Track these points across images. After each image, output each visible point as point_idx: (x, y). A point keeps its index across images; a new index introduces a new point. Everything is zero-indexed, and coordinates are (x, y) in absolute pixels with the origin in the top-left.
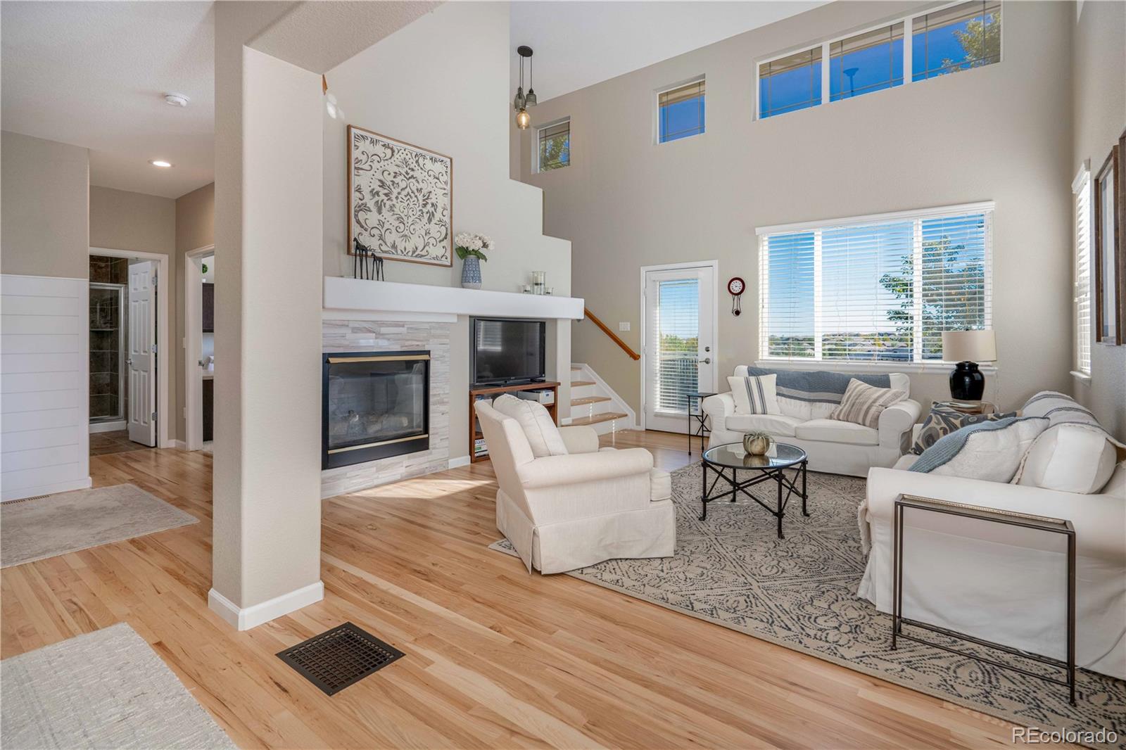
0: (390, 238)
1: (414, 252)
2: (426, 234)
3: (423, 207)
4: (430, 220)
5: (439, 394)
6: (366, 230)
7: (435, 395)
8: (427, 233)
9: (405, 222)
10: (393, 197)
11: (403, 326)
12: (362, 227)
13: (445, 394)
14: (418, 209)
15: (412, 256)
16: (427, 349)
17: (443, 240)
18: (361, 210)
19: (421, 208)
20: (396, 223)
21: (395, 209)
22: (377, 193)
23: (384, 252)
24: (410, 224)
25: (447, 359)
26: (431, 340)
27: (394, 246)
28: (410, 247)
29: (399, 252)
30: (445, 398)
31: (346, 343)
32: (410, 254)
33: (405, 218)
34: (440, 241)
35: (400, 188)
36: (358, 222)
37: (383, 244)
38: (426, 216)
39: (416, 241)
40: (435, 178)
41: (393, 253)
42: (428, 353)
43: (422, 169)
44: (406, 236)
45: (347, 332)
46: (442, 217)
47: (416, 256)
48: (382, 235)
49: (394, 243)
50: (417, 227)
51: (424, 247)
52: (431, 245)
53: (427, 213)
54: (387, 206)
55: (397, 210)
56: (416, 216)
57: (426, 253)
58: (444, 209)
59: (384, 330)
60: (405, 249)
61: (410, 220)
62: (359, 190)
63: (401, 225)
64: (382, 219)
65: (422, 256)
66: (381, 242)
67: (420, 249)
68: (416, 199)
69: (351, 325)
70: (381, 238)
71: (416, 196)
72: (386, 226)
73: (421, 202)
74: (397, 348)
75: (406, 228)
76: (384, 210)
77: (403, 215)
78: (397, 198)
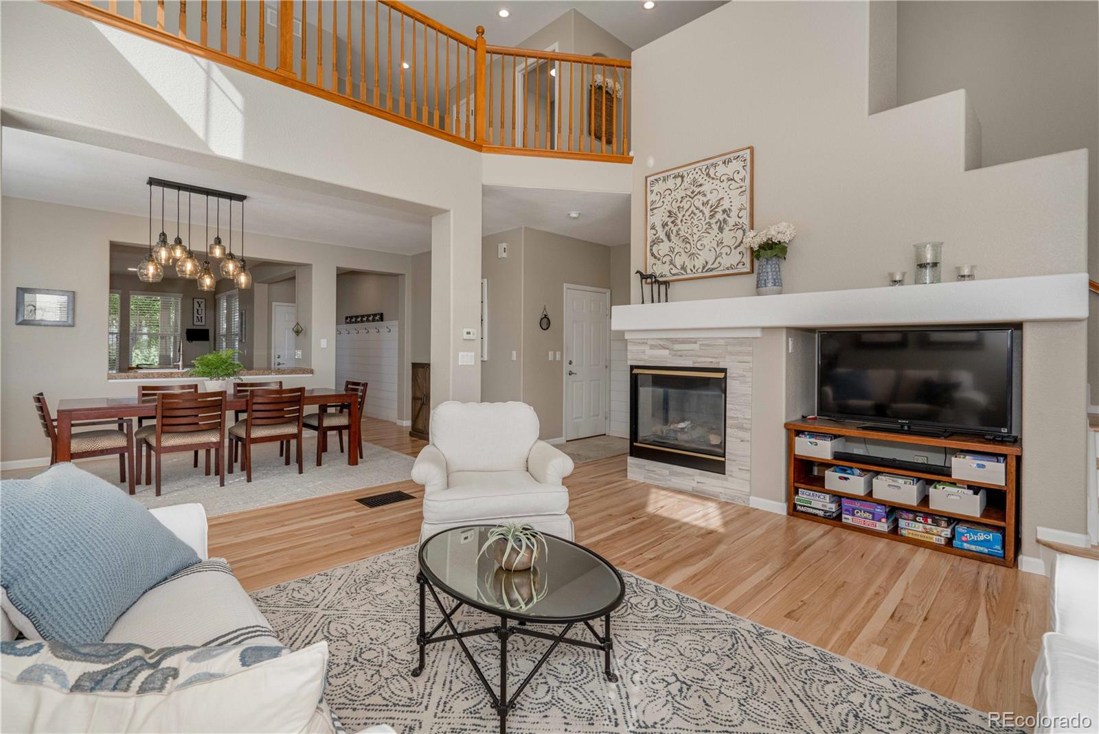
0: (678, 261)
1: (704, 268)
2: (718, 245)
3: (710, 219)
4: (721, 229)
5: (737, 418)
6: (659, 260)
7: (732, 418)
8: (720, 243)
9: (691, 241)
10: (678, 222)
11: (695, 343)
12: (655, 257)
13: (745, 419)
14: (704, 223)
15: (702, 272)
16: (721, 366)
17: (739, 245)
18: (655, 244)
19: (708, 220)
20: (683, 245)
21: (680, 232)
22: (667, 224)
23: (674, 275)
24: (696, 240)
25: (747, 380)
26: (727, 357)
27: (683, 268)
28: (699, 263)
29: (689, 271)
30: (746, 424)
31: (646, 357)
32: (700, 270)
33: (690, 237)
34: (735, 248)
35: (685, 210)
36: (653, 255)
37: (674, 268)
38: (715, 227)
39: (706, 256)
40: (729, 180)
41: (682, 274)
42: (724, 370)
43: (713, 178)
44: (694, 254)
45: (646, 348)
46: (738, 220)
47: (706, 271)
48: (672, 260)
49: (684, 264)
50: (705, 241)
51: (716, 259)
52: (724, 255)
53: (716, 223)
54: (674, 232)
55: (682, 233)
56: (703, 231)
57: (719, 265)
58: (740, 210)
59: (677, 347)
60: (694, 267)
61: (696, 238)
62: (653, 228)
63: (688, 246)
64: (673, 245)
65: (712, 270)
66: (671, 266)
67: (710, 263)
68: (701, 214)
69: (650, 342)
70: (671, 263)
71: (701, 211)
72: (676, 251)
73: (707, 214)
74: (689, 364)
75: (693, 246)
76: (672, 236)
77: (687, 235)
78: (682, 221)
